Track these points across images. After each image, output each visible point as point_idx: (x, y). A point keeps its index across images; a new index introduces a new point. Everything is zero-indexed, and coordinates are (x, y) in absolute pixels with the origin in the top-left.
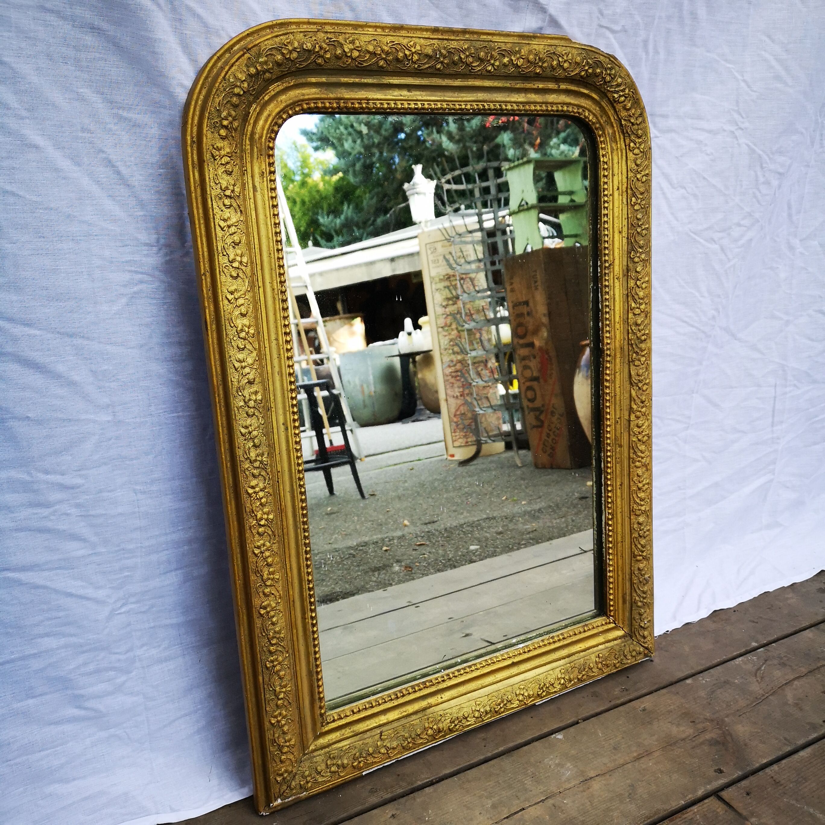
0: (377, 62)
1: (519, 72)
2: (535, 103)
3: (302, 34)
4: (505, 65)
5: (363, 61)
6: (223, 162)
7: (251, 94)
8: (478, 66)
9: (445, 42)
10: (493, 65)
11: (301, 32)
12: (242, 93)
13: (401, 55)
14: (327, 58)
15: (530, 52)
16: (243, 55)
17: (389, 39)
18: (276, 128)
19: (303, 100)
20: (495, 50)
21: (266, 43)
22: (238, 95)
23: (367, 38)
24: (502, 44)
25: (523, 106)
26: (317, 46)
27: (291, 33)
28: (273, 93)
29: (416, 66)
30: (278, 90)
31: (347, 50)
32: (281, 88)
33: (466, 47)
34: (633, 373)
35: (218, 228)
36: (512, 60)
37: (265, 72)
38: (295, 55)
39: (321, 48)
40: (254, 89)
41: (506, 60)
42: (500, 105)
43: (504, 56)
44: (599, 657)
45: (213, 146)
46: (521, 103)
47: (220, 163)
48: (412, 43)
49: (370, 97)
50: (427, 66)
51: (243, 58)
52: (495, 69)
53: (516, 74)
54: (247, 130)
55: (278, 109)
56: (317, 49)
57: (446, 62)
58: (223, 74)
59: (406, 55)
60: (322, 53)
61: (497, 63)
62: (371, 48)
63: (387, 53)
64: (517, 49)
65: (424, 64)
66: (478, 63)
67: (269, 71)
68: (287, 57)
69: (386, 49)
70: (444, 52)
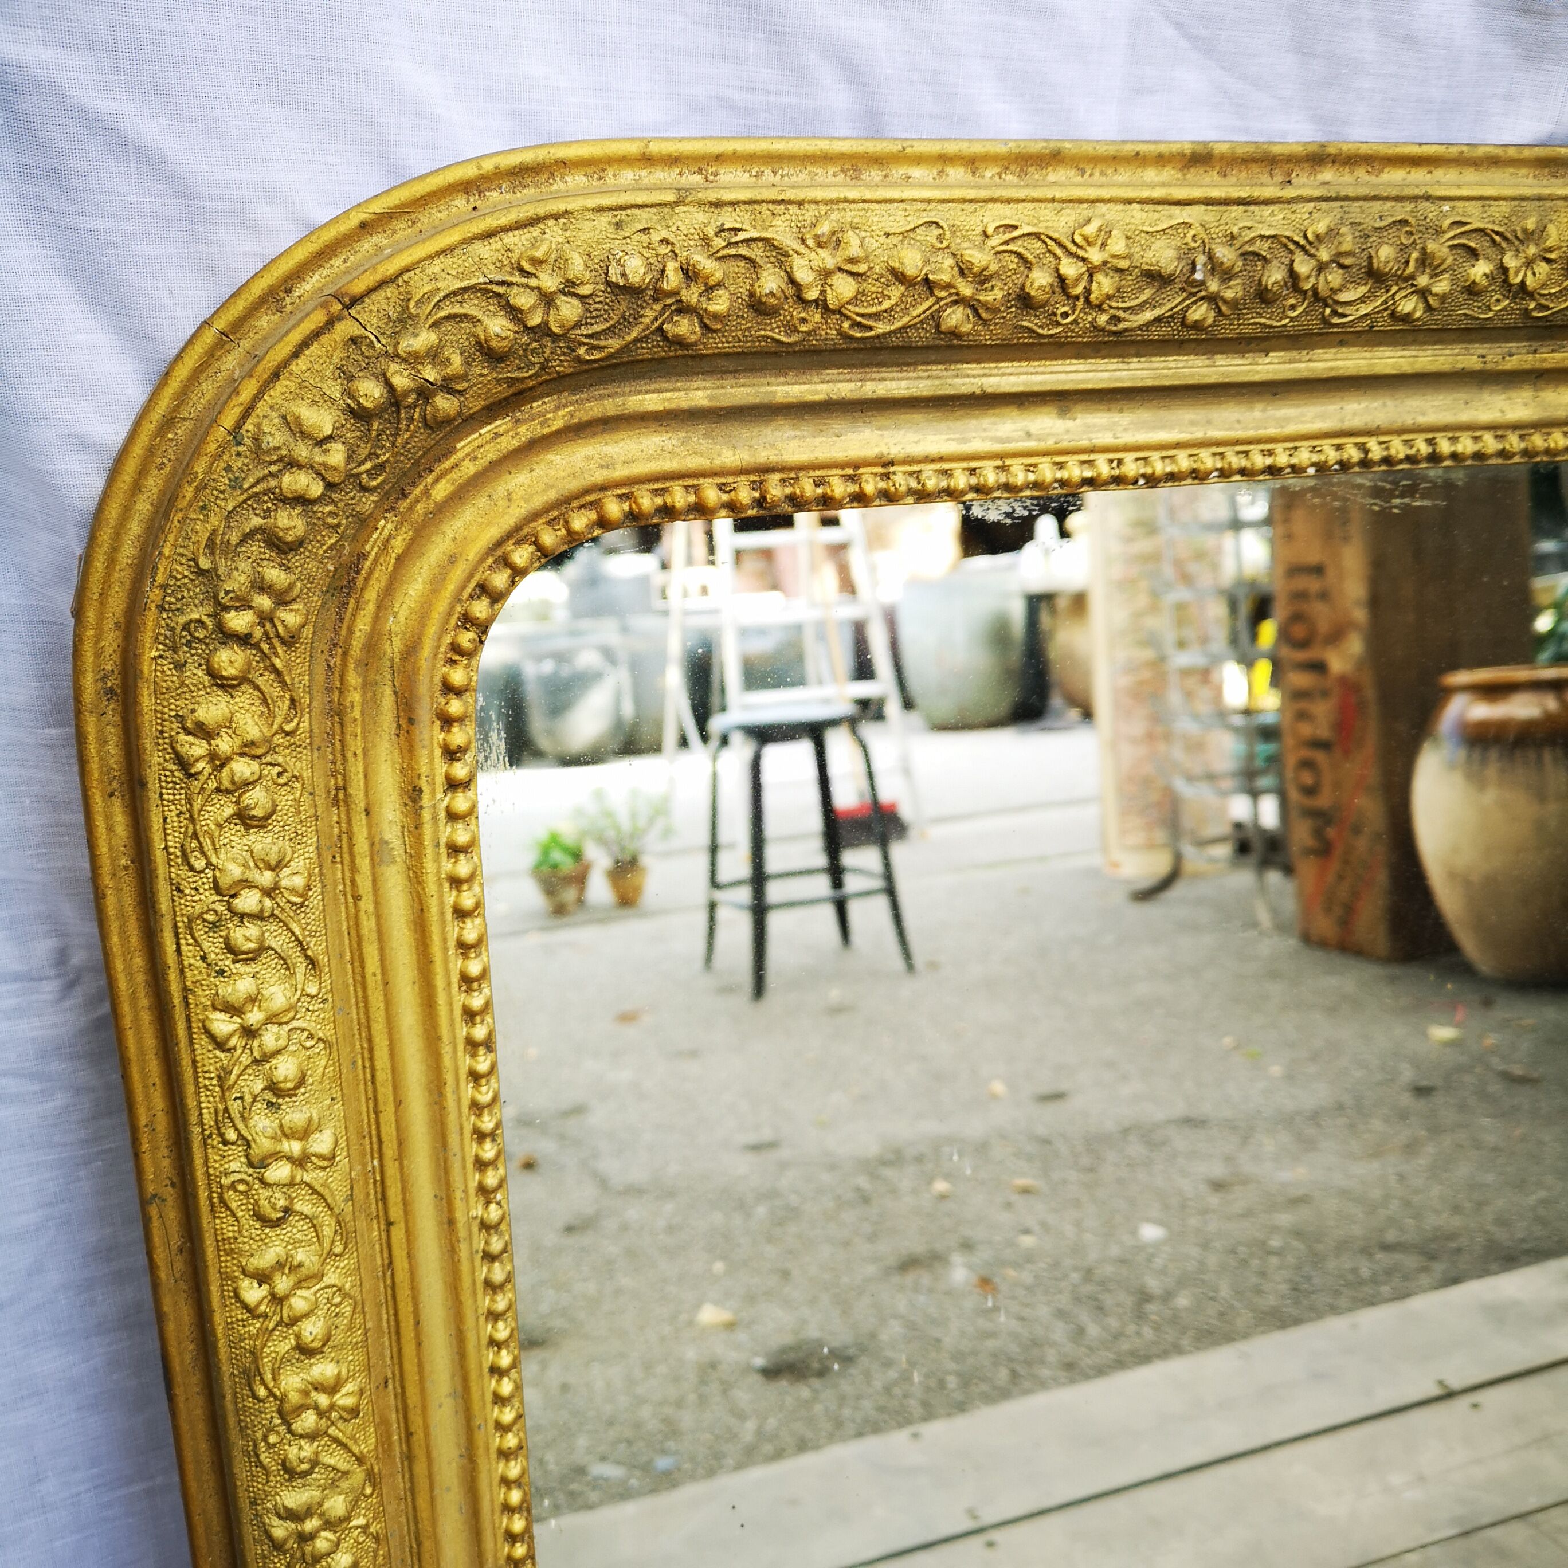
0: (935, 318)
1: (1527, 312)
3: (605, 219)
4: (1472, 290)
5: (877, 316)
6: (226, 784)
7: (364, 489)
8: (1362, 300)
9: (1236, 211)
10: (1423, 293)
11: (601, 210)
12: (316, 489)
13: (1040, 279)
14: (716, 316)
16: (330, 323)
17: (994, 216)
18: (480, 609)
19: (603, 488)
20: (1439, 232)
21: (436, 267)
22: (301, 500)
23: (898, 220)
24: (1473, 208)
25: (1522, 437)
26: (671, 266)
27: (556, 217)
28: (470, 469)
29: (1102, 319)
30: (491, 453)
31: (804, 275)
32: (508, 443)
33: (1321, 227)
35: (202, 1042)
36: (1505, 270)
37: (425, 392)
38: (569, 310)
39: (689, 274)
40: (381, 467)
41: (1480, 270)
42: (1430, 442)
43: (1474, 254)
45: (181, 719)
46: (1515, 427)
47: (212, 785)
48: (1091, 230)
49: (895, 451)
50: (1148, 315)
51: (325, 339)
52: (1429, 308)
53: (1510, 320)
54: (351, 631)
55: (494, 533)
56: (673, 279)
57: (1229, 294)
58: (229, 419)
59: (1061, 279)
60: (691, 295)
61: (1442, 286)
62: (912, 262)
63: (982, 279)
64: (1531, 224)
65: (1141, 307)
66: (1363, 290)
67: (447, 386)
68: (535, 320)
69: (979, 258)
70: (1225, 254)
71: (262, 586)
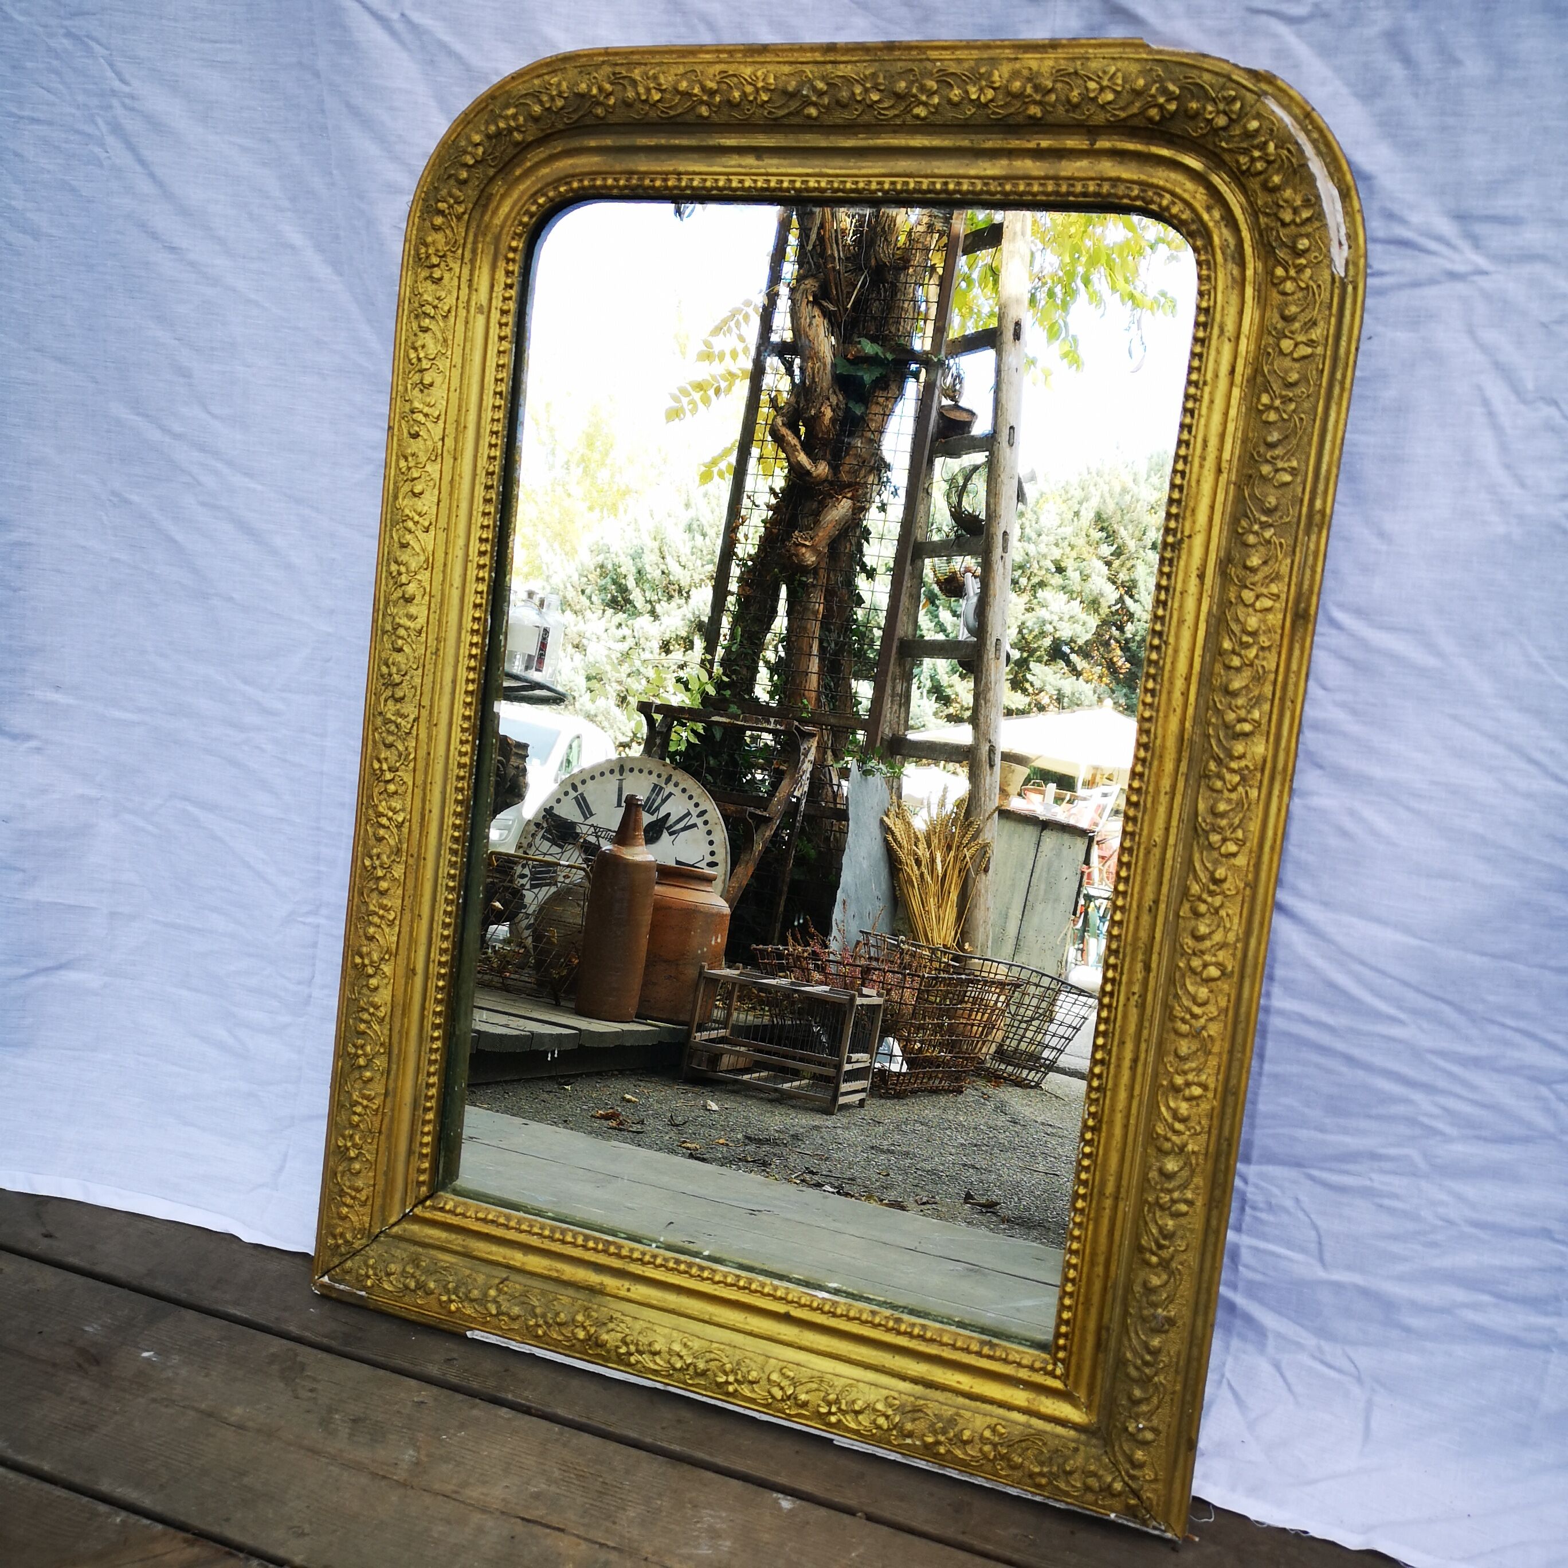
0: (693, 109)
1: (988, 116)
2: (1028, 178)
3: (577, 70)
4: (952, 104)
5: (669, 108)
6: (429, 264)
7: (490, 166)
8: (892, 107)
9: (829, 66)
10: (925, 104)
13: (736, 94)
14: (611, 106)
15: (1015, 74)
16: (487, 106)
17: (718, 68)
19: (573, 176)
20: (930, 75)
22: (467, 166)
24: (950, 64)
26: (595, 87)
28: (529, 165)
29: (765, 112)
30: (537, 159)
31: (642, 90)
32: (542, 156)
33: (868, 73)
34: (1201, 806)
35: (406, 360)
36: (967, 93)
37: (510, 130)
38: (560, 103)
39: (601, 89)
40: (495, 158)
41: (954, 92)
43: (950, 85)
44: (994, 1430)
46: (994, 178)
47: (425, 264)
48: (759, 74)
49: (681, 169)
50: (786, 111)
52: (929, 112)
53: (980, 120)
56: (595, 91)
57: (823, 102)
59: (745, 93)
60: (602, 97)
61: (934, 101)
62: (684, 86)
63: (712, 93)
64: (983, 71)
65: (781, 108)
66: (891, 103)
67: (517, 129)
68: (547, 105)
69: (712, 85)
70: (821, 85)
71: (451, 195)
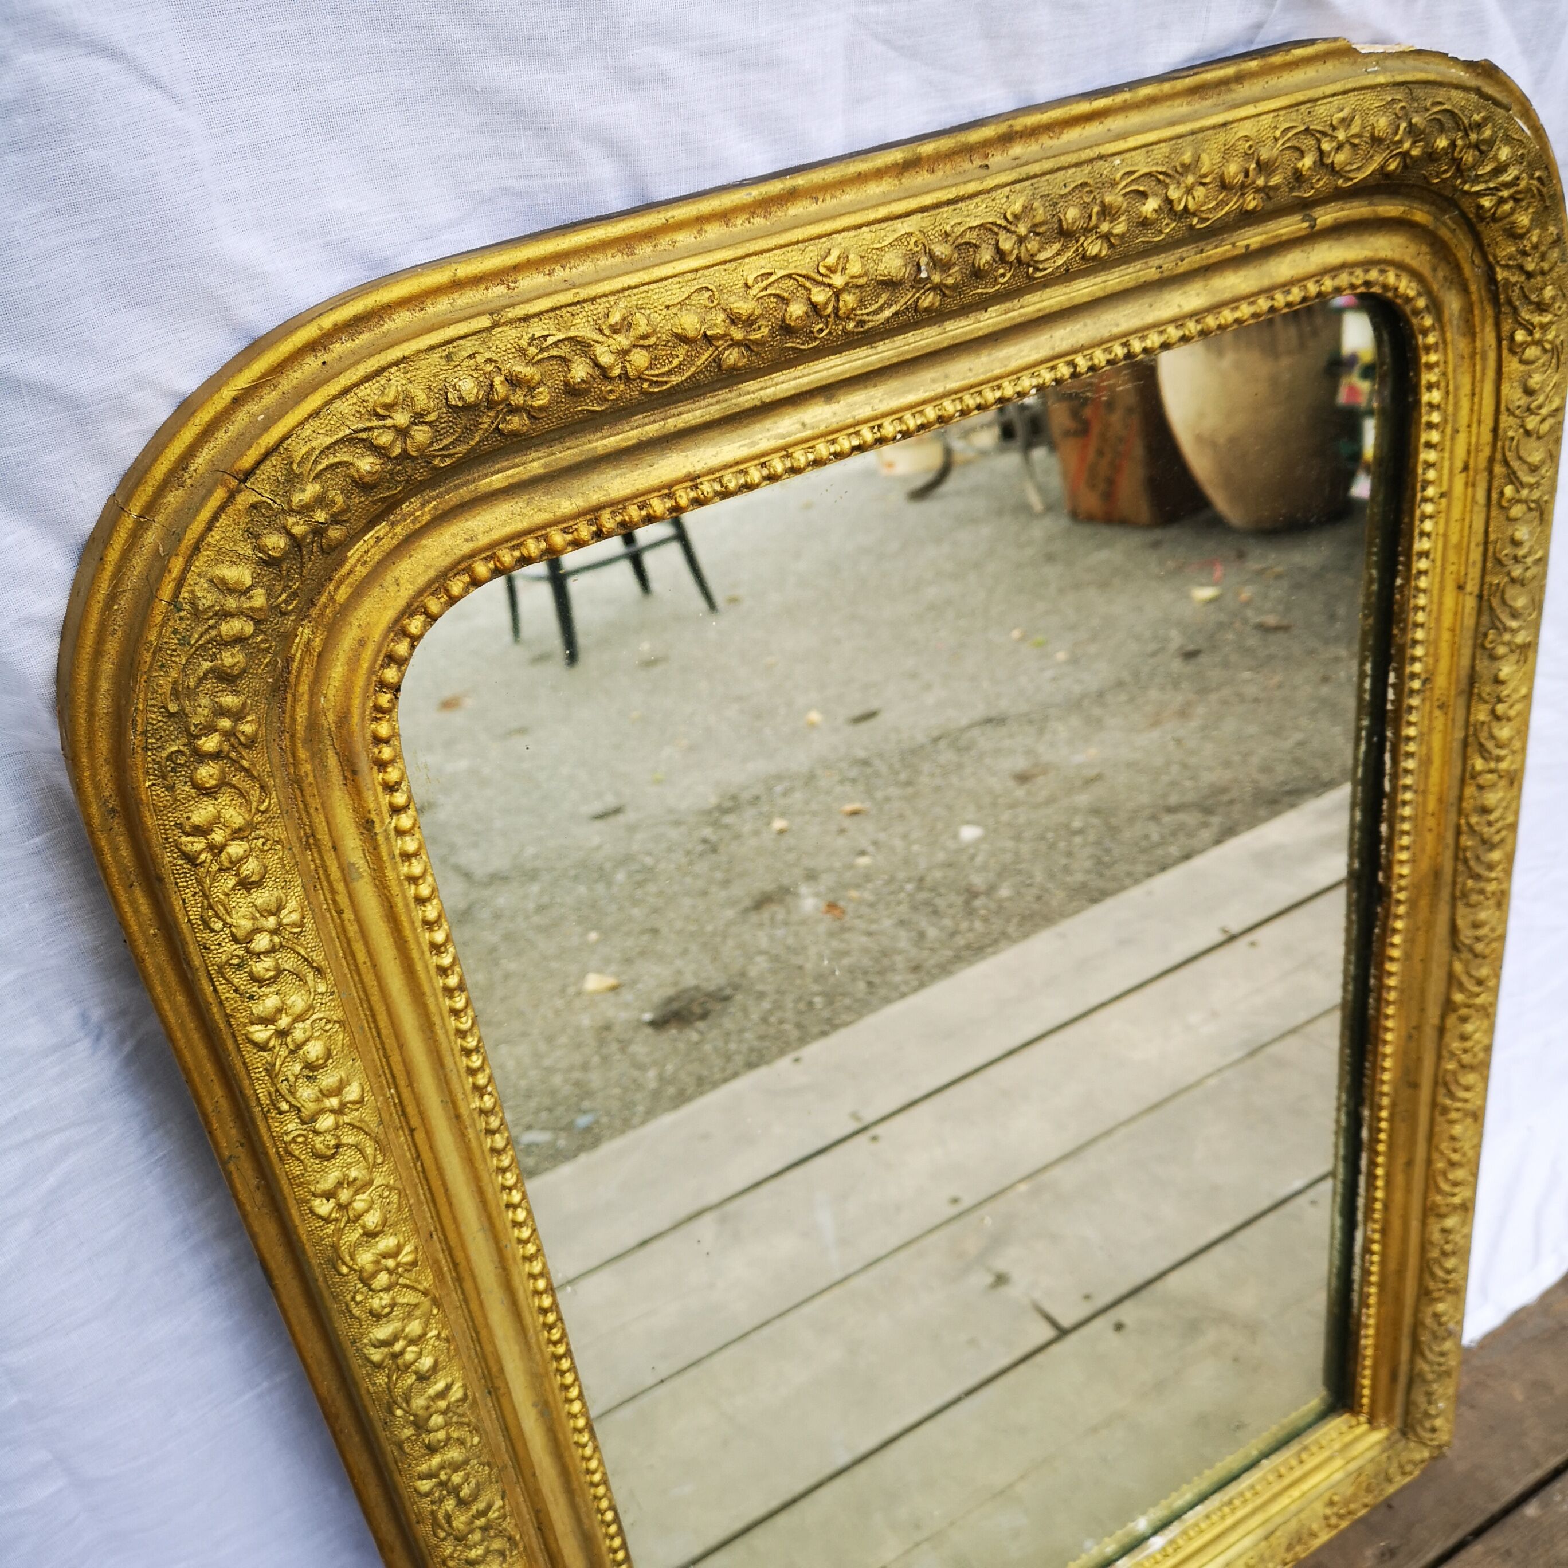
0: (717, 361)
1: (1191, 227)
2: (1233, 302)
3: (436, 356)
4: (1145, 223)
5: (670, 372)
6: (226, 864)
7: (283, 614)
8: (1057, 255)
9: (947, 211)
10: (1106, 237)
11: (432, 348)
12: (249, 628)
13: (797, 310)
14: (541, 409)
15: (1227, 153)
16: (232, 496)
17: (752, 269)
18: (391, 674)
19: (471, 556)
20: (1114, 184)
21: (307, 431)
22: (239, 640)
23: (675, 292)
24: (1139, 156)
25: (1198, 322)
26: (498, 380)
27: (397, 363)
28: (361, 571)
29: (851, 325)
30: (376, 554)
31: (606, 359)
33: (1017, 207)
35: (247, 1050)
36: (1169, 201)
37: (319, 531)
38: (421, 435)
39: (514, 382)
40: (295, 594)
41: (1151, 205)
42: (1125, 345)
43: (1144, 195)
45: (180, 826)
46: (1191, 316)
47: (215, 867)
48: (831, 260)
49: (699, 467)
50: (888, 313)
51: (230, 510)
52: (1111, 246)
53: (1179, 235)
54: (293, 720)
55: (390, 615)
56: (501, 389)
57: (950, 281)
58: (166, 592)
59: (814, 306)
60: (518, 398)
61: (1120, 228)
62: (690, 323)
63: (749, 322)
64: (1187, 158)
65: (881, 309)
66: (1057, 246)
67: (335, 521)
68: (397, 451)
69: (743, 307)
70: (941, 250)
71: (221, 712)
